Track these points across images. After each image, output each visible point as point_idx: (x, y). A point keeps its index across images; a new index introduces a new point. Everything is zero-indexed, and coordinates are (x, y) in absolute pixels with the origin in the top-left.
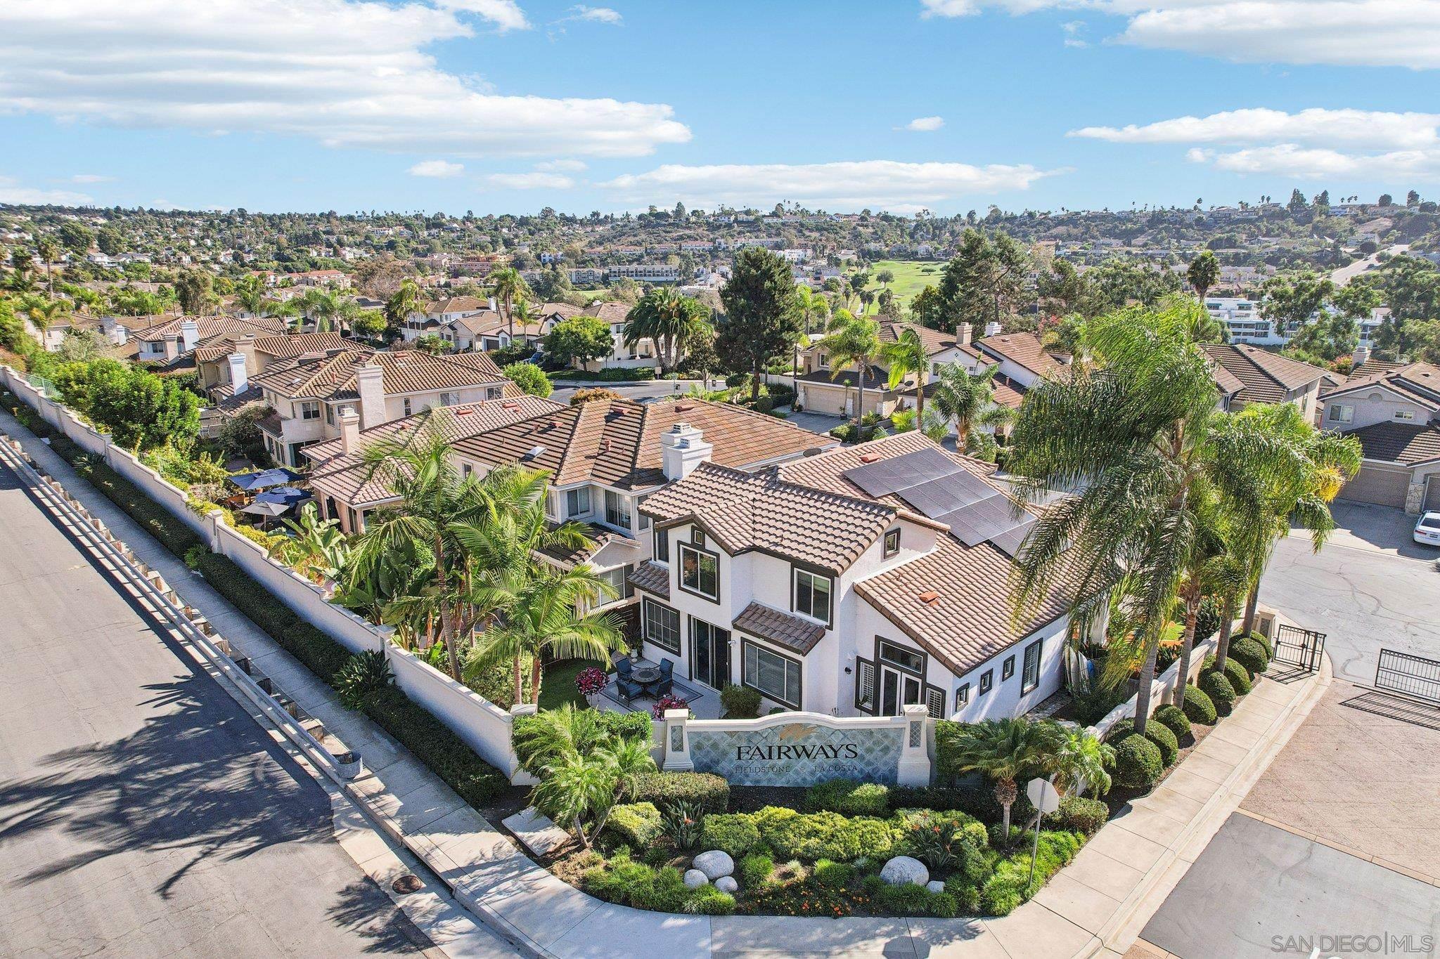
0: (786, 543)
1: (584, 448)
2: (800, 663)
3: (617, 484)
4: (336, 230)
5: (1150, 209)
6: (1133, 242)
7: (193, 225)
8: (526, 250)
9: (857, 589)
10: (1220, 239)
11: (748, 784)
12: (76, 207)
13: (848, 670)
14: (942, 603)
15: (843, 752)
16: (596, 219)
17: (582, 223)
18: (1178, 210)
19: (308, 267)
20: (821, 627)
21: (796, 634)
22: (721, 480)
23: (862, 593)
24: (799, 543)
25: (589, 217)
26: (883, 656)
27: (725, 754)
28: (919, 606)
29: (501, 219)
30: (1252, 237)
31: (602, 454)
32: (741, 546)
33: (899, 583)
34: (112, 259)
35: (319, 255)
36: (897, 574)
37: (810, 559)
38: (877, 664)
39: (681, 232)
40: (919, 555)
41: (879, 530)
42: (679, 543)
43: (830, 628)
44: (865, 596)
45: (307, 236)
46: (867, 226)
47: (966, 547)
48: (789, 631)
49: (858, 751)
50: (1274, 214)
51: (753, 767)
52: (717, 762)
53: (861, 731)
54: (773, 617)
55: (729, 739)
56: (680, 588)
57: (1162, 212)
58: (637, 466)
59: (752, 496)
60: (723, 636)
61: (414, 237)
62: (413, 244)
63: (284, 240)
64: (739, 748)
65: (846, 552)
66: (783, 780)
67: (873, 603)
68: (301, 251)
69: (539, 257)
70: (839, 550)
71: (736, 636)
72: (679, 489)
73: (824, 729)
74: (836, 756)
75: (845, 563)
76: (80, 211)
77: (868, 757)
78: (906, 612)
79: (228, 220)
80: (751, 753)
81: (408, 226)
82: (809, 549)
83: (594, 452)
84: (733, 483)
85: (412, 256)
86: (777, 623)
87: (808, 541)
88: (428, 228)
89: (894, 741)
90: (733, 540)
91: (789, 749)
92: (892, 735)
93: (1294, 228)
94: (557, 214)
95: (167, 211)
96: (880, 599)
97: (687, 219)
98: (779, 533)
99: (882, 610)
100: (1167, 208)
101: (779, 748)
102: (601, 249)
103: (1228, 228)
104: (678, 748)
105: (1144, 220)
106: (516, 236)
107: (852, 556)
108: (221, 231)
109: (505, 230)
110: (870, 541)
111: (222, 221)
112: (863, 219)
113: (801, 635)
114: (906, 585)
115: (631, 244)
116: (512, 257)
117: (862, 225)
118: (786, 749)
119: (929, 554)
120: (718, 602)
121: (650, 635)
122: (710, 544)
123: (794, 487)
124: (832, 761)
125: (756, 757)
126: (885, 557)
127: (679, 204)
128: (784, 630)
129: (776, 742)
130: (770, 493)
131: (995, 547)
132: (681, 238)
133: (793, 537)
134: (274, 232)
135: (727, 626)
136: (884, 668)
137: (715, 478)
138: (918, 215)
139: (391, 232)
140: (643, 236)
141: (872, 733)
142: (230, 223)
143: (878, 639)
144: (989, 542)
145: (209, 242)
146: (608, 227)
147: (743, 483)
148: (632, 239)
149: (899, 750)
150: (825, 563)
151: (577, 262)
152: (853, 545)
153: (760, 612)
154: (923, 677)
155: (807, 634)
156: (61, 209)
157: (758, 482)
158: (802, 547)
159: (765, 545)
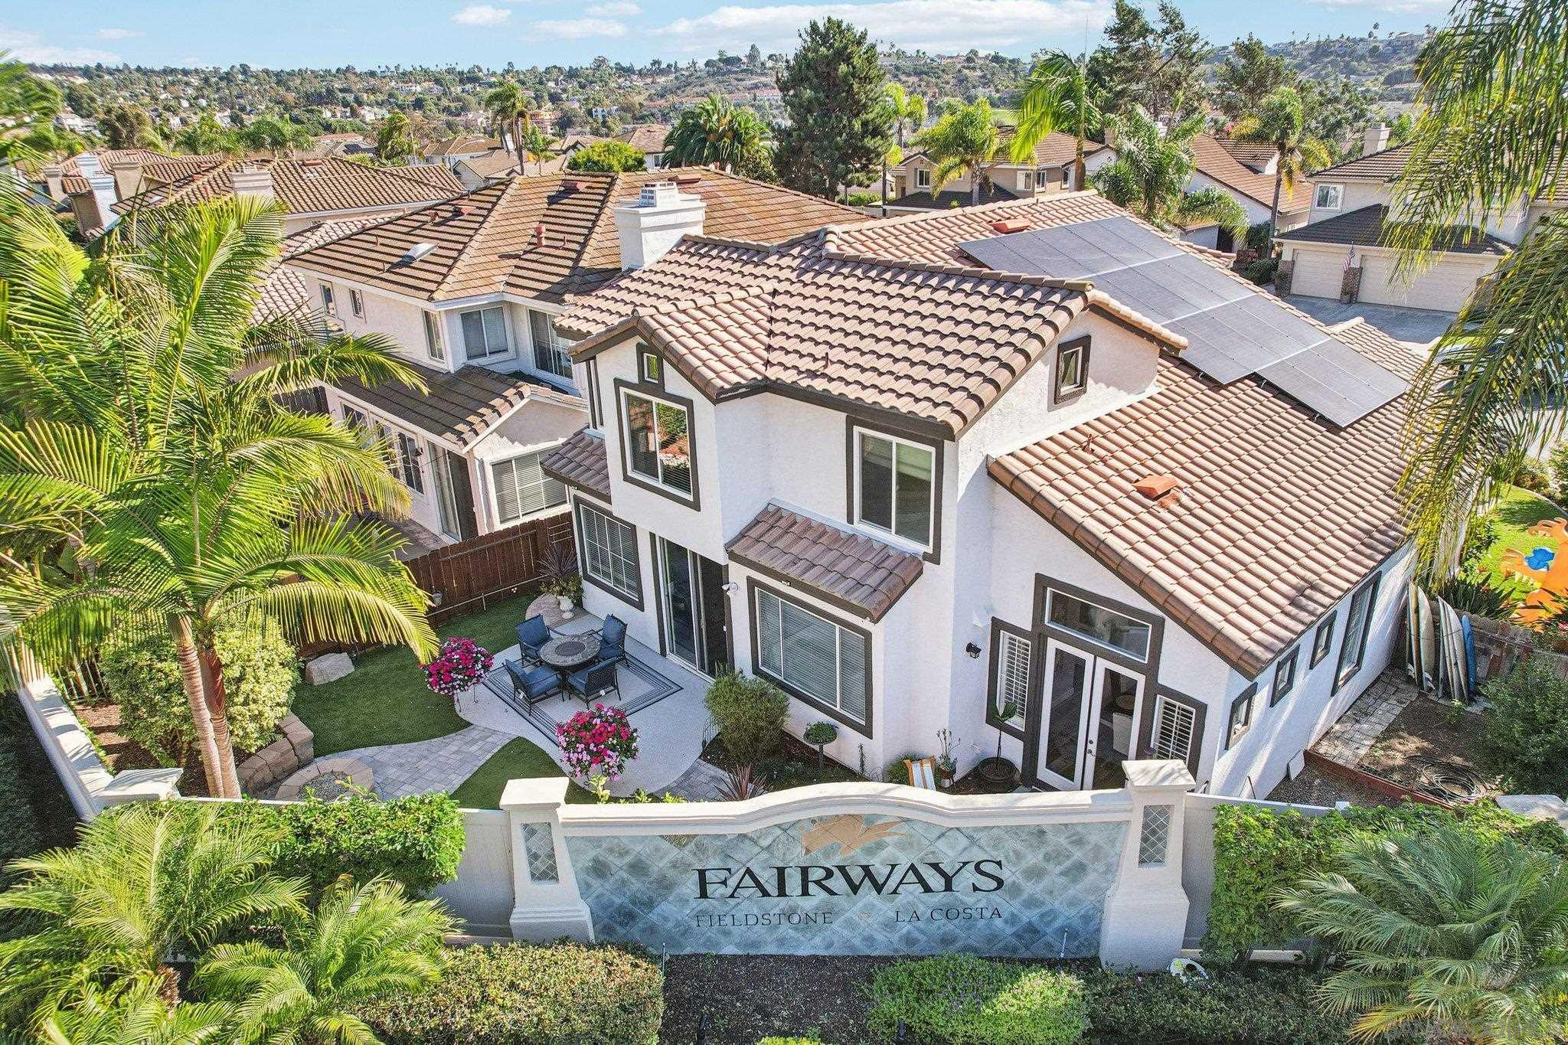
0: (833, 370)
1: (500, 243)
2: (867, 636)
3: (543, 296)
4: (354, 88)
5: (1313, 40)
7: (187, 84)
8: (576, 105)
9: (996, 470)
11: (729, 950)
12: (51, 65)
13: (972, 649)
14: (1185, 500)
15: (969, 877)
16: (657, 69)
17: (640, 73)
18: (1349, 39)
19: (321, 130)
20: (914, 557)
21: (857, 573)
22: (714, 264)
23: (1008, 479)
24: (863, 370)
25: (649, 66)
26: (1053, 619)
27: (665, 885)
28: (1137, 508)
29: (548, 71)
31: (530, 252)
32: (735, 379)
33: (1090, 458)
34: (86, 122)
35: (334, 116)
36: (1083, 439)
37: (887, 401)
38: (1039, 636)
39: (756, 80)
40: (1124, 399)
41: (1047, 333)
42: (618, 383)
43: (935, 558)
44: (1014, 485)
45: (320, 95)
46: (974, 69)
47: (1215, 385)
48: (841, 567)
49: (1005, 874)
51: (740, 915)
52: (650, 904)
53: (1014, 831)
54: (811, 535)
55: (674, 853)
56: (627, 478)
57: (1328, 42)
58: (582, 264)
59: (769, 286)
60: (714, 574)
61: (445, 94)
62: (445, 102)
63: (291, 97)
64: (702, 873)
65: (973, 384)
66: (818, 940)
67: (1034, 501)
68: (312, 111)
69: (590, 113)
70: (954, 379)
71: (738, 576)
72: (633, 286)
73: (920, 829)
74: (948, 887)
75: (970, 408)
76: (55, 69)
77: (1030, 888)
78: (1112, 521)
79: (227, 77)
80: (733, 882)
81: (437, 81)
82: (885, 382)
83: (519, 248)
84: (736, 267)
85: (444, 117)
86: (818, 549)
87: (884, 364)
88: (461, 81)
89: (1097, 852)
90: (719, 366)
91: (829, 874)
92: (1094, 838)
94: (612, 65)
95: (157, 69)
96: (1049, 492)
97: (763, 64)
98: (820, 351)
99: (1056, 518)
100: (1333, 38)
101: (805, 871)
102: (662, 102)
104: (546, 873)
105: (1306, 53)
106: (565, 91)
107: (987, 392)
108: (218, 90)
109: (551, 84)
110: (1027, 356)
111: (221, 79)
112: (969, 60)
113: (868, 575)
114: (1103, 460)
115: (698, 95)
116: (559, 114)
117: (968, 68)
118: (821, 873)
119: (1143, 397)
120: (696, 506)
121: (595, 569)
122: (675, 383)
123: (858, 262)
124: (939, 898)
125: (746, 893)
126: (1057, 399)
127: (753, 47)
128: (833, 564)
129: (796, 857)
130: (807, 278)
131: (1270, 386)
132: (756, 87)
133: (852, 357)
134: (282, 91)
135: (720, 557)
136: (1053, 645)
137: (704, 262)
138: (1034, 56)
139: (419, 89)
140: (712, 86)
141: (1041, 833)
142: (229, 81)
143: (1042, 582)
144: (1255, 378)
145: (203, 102)
146: (672, 77)
147: (757, 265)
148: (698, 89)
149: (1111, 870)
150: (923, 410)
151: (634, 118)
152: (988, 368)
153: (783, 523)
154: (1151, 670)
155: (881, 574)
156: (33, 68)
157: (786, 261)
158: (868, 378)
159: (789, 377)
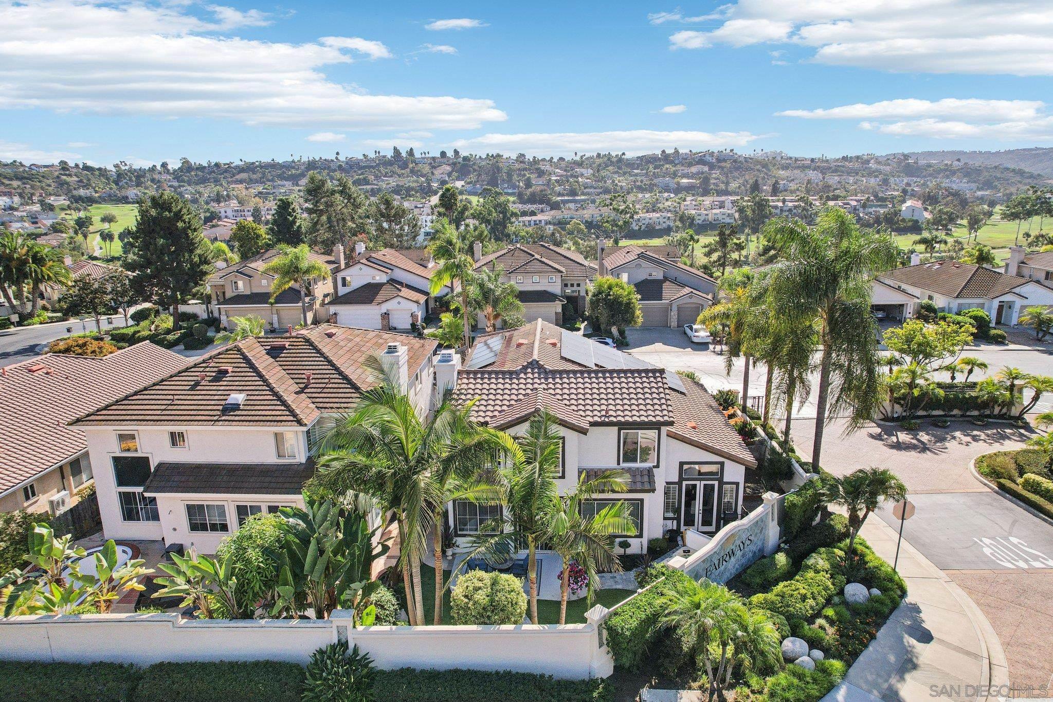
2: (642, 500)
5: (305, 159)
6: (300, 183)
9: (669, 433)
10: (359, 179)
15: (747, 543)
18: (325, 160)
20: (650, 468)
21: (638, 479)
26: (684, 475)
30: (377, 177)
38: (680, 482)
43: (657, 466)
44: (675, 436)
46: (70, 175)
49: (752, 538)
50: (384, 162)
55: (703, 565)
57: (314, 161)
59: (538, 387)
64: (707, 569)
67: (683, 439)
70: (658, 407)
73: (741, 531)
77: (755, 540)
80: (711, 569)
82: (635, 413)
91: (726, 556)
93: (400, 171)
99: (691, 441)
100: (317, 158)
101: (723, 557)
103: (359, 172)
105: (303, 167)
112: (63, 169)
117: (65, 175)
120: (562, 477)
121: (461, 530)
124: (742, 552)
136: (685, 483)
138: (116, 166)
143: (681, 464)
149: (766, 527)
154: (720, 478)
155: (646, 477)
158: (628, 413)
